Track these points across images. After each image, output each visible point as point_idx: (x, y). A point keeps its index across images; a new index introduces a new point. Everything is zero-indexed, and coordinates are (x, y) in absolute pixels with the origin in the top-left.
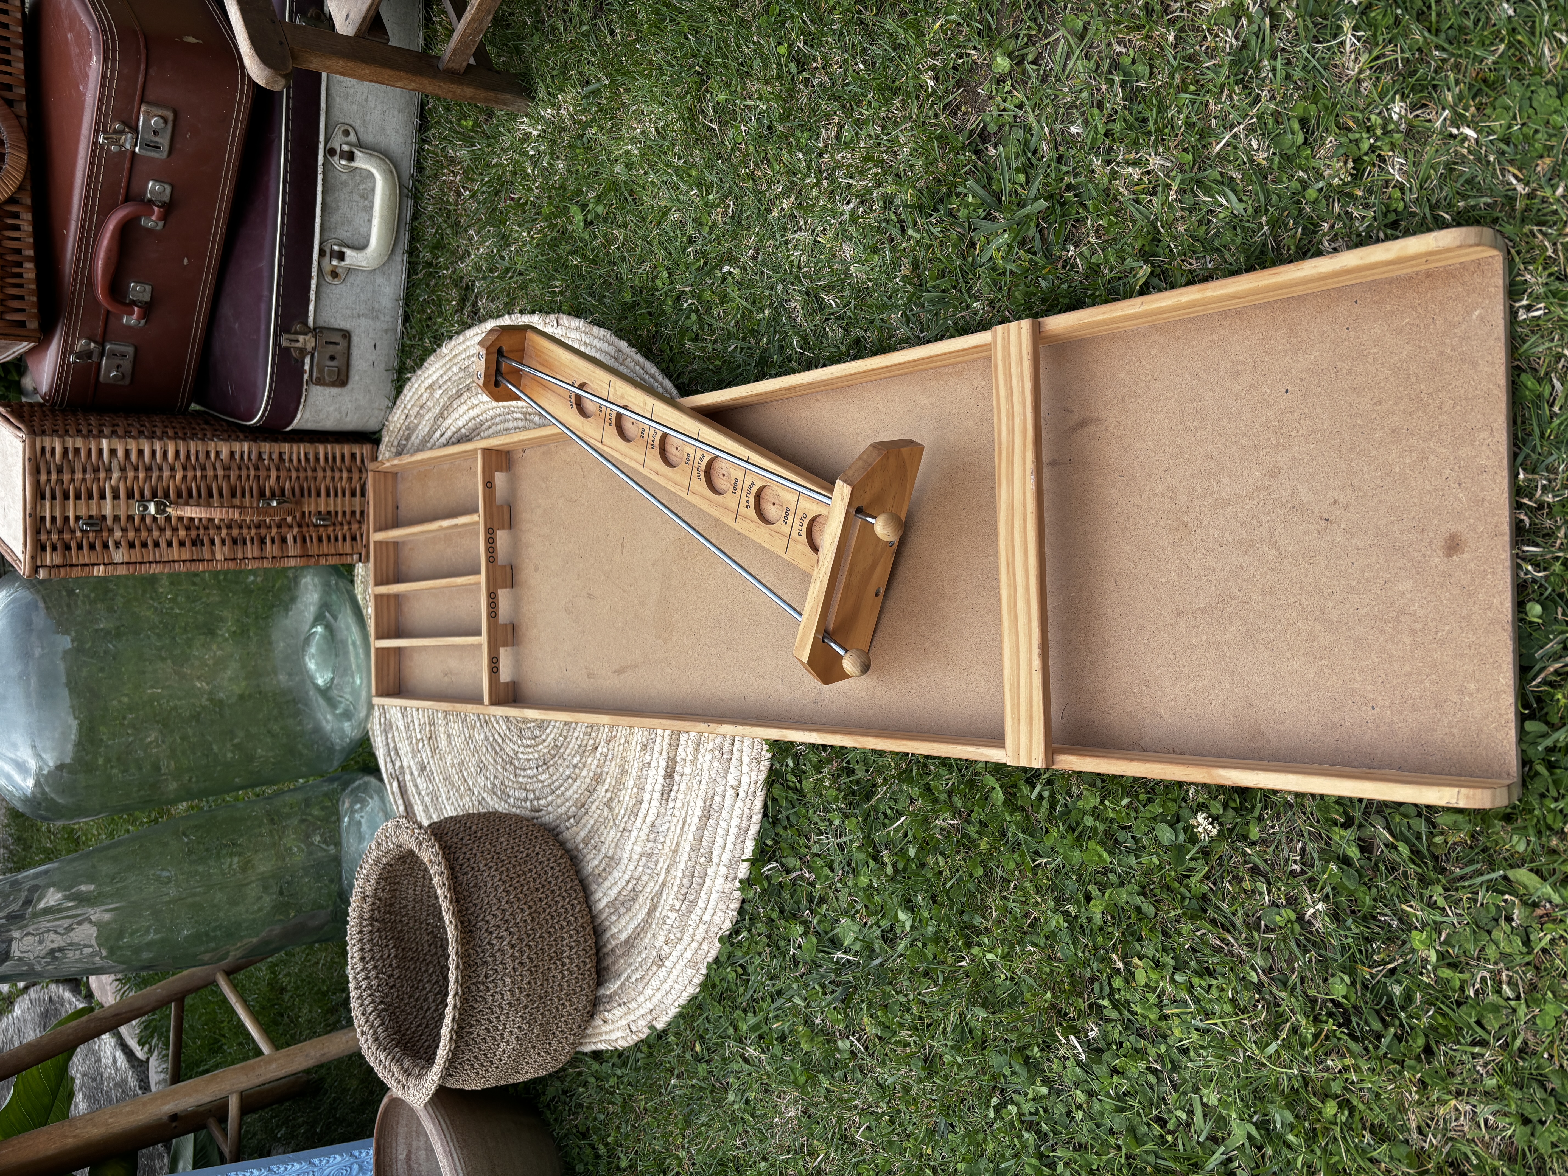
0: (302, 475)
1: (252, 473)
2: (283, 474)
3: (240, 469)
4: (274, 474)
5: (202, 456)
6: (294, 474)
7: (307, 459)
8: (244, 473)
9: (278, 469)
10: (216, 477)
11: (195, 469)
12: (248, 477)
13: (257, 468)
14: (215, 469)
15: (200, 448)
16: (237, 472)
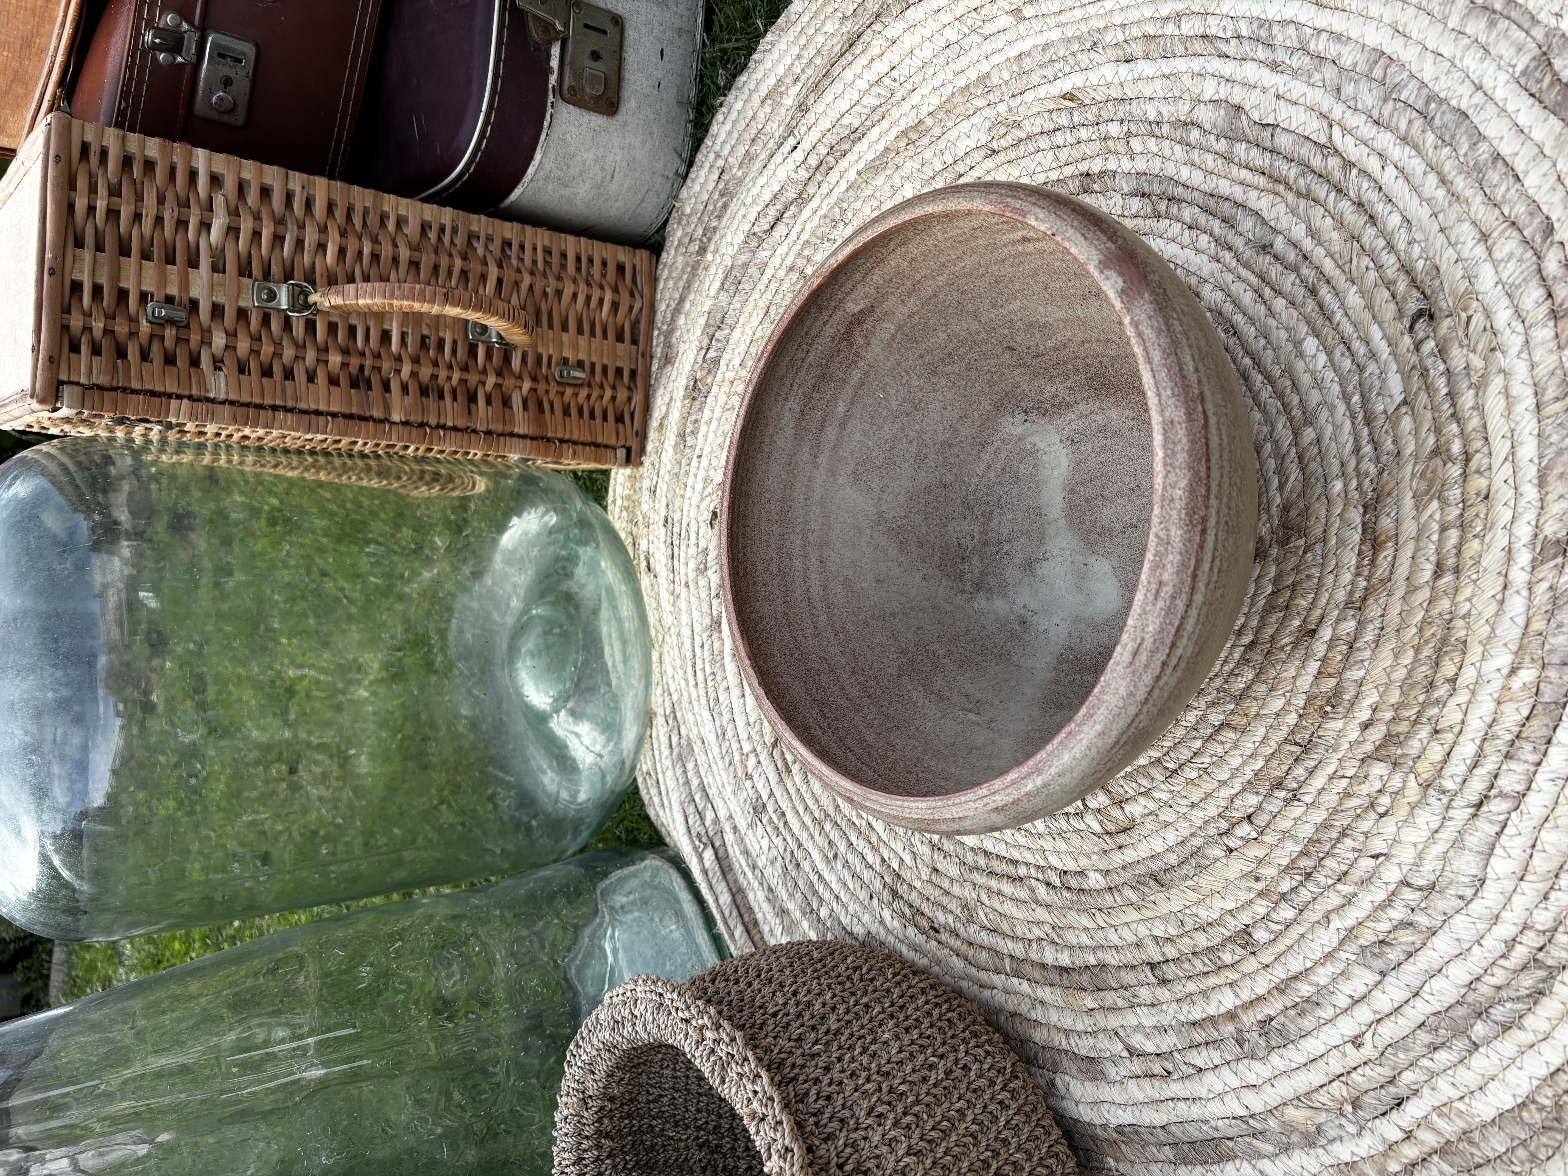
0: (539, 285)
2: (508, 276)
3: (436, 252)
4: (492, 274)
5: (373, 220)
6: (526, 282)
7: (547, 263)
8: (444, 262)
9: (500, 266)
11: (360, 239)
12: (451, 271)
13: (465, 258)
15: (370, 204)
16: (432, 259)
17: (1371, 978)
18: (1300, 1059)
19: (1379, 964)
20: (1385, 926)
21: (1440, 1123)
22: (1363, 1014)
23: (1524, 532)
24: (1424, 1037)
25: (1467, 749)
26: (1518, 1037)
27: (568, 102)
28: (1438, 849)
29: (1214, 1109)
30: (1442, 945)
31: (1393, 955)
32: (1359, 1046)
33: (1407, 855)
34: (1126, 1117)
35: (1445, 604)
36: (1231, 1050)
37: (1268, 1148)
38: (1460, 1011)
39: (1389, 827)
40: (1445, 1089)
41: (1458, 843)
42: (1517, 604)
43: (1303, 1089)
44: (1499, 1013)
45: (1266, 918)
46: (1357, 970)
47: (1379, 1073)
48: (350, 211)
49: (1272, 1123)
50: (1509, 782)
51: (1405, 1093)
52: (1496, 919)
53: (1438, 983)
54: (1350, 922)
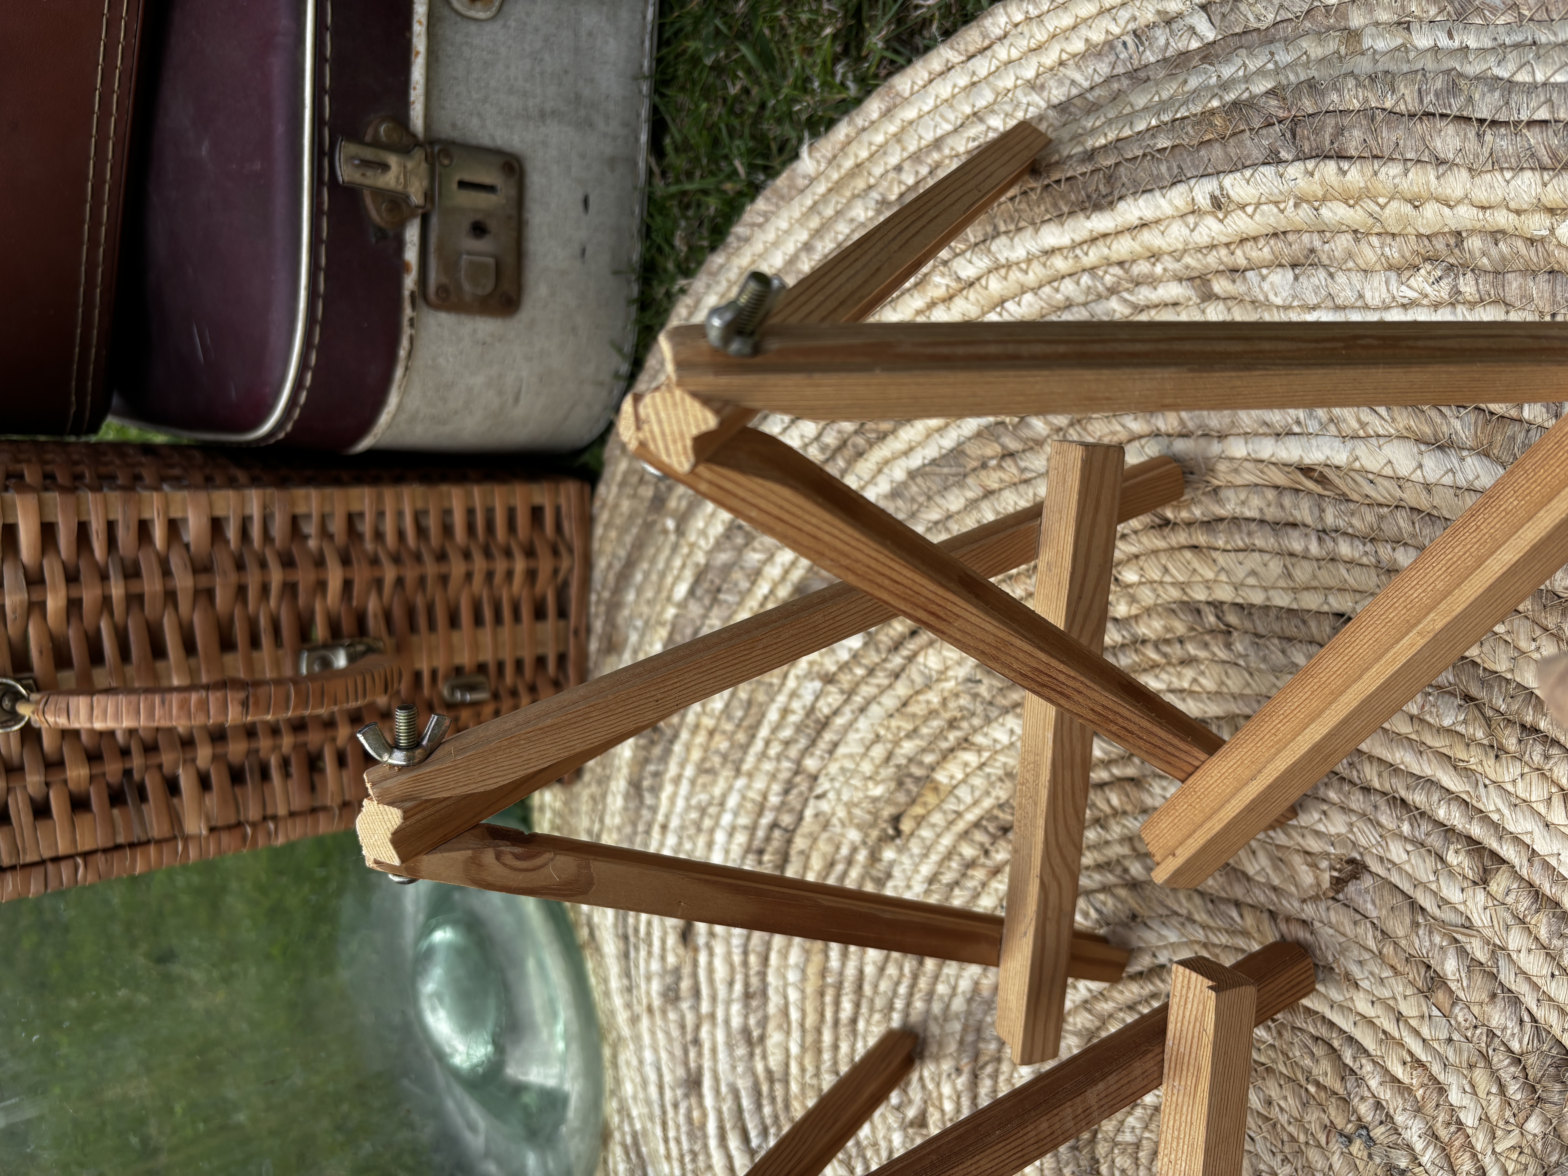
0: (410, 574)
1: (276, 576)
2: (361, 575)
3: (240, 566)
4: (335, 578)
5: (126, 537)
6: (390, 574)
7: (421, 531)
8: (253, 581)
9: (346, 561)
10: (170, 596)
11: (104, 577)
12: (265, 589)
13: (288, 562)
14: (166, 572)
15: (117, 514)
16: (233, 577)
27: (437, 308)
48: (83, 531)
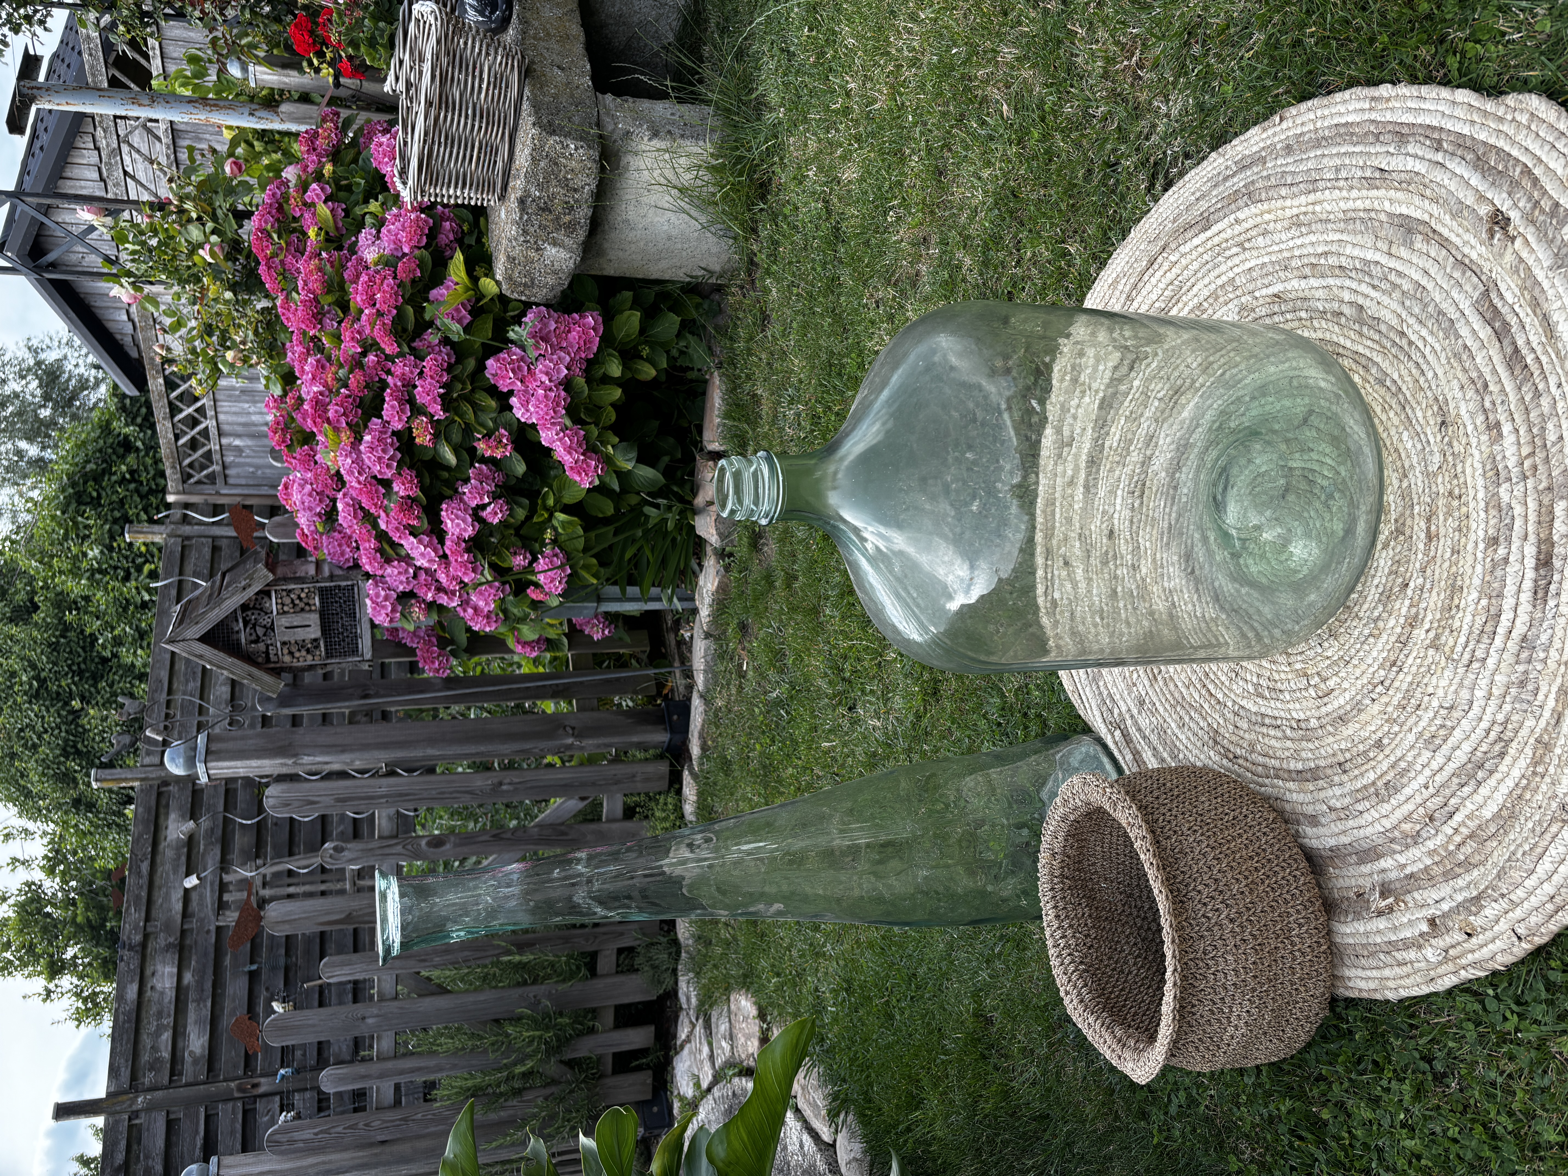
17: (1429, 754)
18: (1403, 798)
19: (1431, 747)
20: (1434, 728)
21: (1468, 823)
22: (1427, 772)
23: (1481, 533)
24: (1455, 780)
25: (1462, 640)
26: (1498, 776)
28: (1453, 688)
29: (1369, 831)
30: (1458, 734)
31: (1438, 741)
32: (1427, 788)
33: (1440, 693)
34: (1332, 842)
35: (1454, 569)
36: (1374, 800)
37: (1398, 848)
38: (1469, 766)
39: (1434, 680)
40: (1470, 806)
41: (1461, 685)
42: (1479, 569)
43: (1406, 813)
44: (1487, 765)
45: (1389, 732)
46: (1424, 751)
47: (1438, 800)
49: (1397, 833)
50: (1479, 654)
51: (1452, 809)
52: (1481, 719)
53: (1458, 753)
54: (1420, 729)
